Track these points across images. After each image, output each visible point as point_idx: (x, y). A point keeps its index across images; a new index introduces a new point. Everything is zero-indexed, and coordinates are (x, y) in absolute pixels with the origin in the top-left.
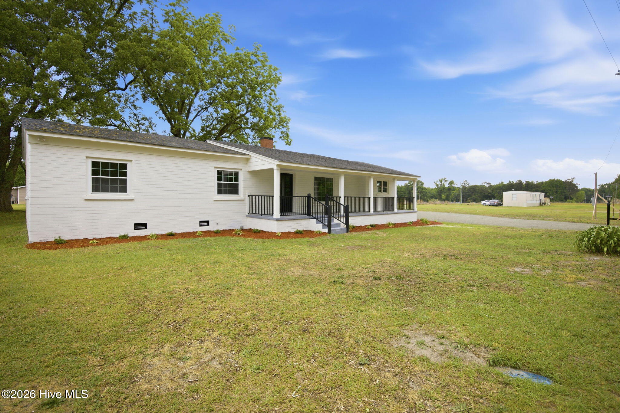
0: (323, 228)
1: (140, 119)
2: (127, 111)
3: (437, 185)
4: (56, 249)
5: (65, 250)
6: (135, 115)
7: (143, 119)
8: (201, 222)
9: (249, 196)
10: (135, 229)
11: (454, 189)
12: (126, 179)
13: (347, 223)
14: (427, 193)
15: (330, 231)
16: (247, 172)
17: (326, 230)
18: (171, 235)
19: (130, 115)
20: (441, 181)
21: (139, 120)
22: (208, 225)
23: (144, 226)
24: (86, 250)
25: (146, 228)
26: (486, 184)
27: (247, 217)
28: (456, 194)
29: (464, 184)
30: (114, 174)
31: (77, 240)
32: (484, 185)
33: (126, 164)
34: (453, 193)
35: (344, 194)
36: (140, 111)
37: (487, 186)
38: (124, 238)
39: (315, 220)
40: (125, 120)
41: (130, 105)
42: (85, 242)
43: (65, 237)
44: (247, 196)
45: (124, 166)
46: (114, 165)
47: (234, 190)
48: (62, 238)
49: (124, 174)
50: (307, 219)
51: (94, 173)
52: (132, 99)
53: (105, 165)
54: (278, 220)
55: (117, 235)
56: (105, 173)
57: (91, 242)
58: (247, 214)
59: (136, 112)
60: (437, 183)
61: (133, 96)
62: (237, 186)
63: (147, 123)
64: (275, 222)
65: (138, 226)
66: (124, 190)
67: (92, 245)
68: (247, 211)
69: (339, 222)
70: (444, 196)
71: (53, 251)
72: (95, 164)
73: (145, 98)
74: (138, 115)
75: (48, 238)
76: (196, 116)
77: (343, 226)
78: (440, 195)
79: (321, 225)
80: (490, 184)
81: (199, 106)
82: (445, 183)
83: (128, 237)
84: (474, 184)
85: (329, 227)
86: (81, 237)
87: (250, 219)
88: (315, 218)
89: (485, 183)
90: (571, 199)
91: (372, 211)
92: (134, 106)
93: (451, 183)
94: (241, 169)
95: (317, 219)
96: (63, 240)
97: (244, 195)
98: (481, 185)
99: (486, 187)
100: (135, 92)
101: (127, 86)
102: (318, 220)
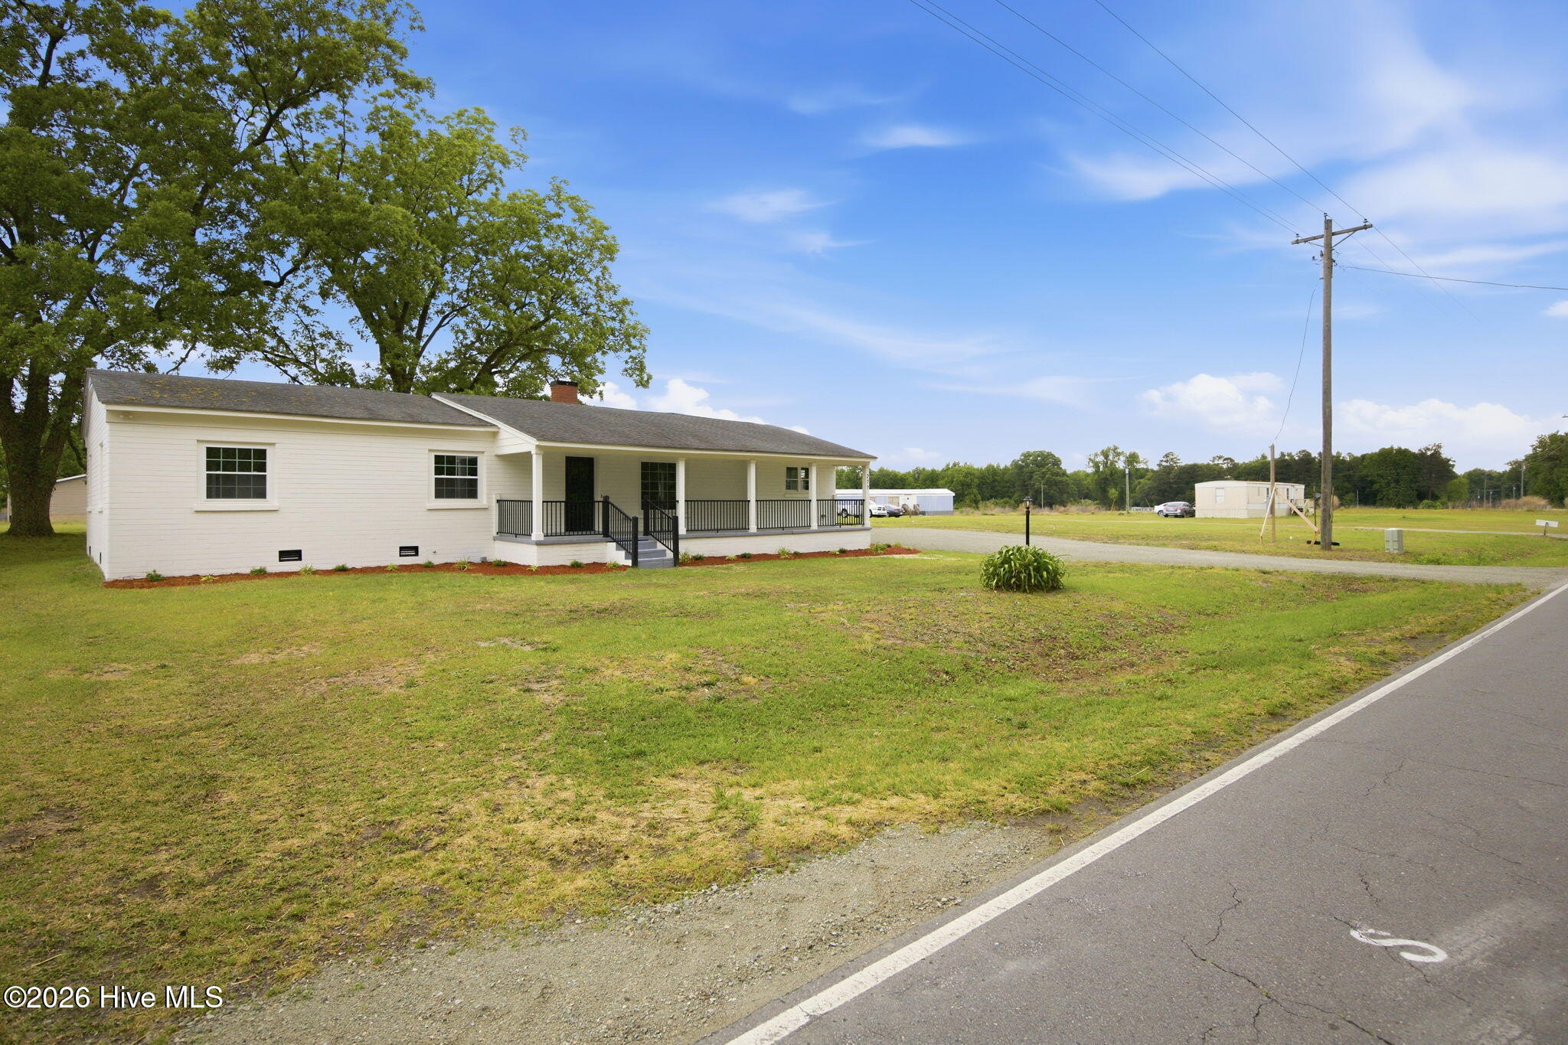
0: (626, 558)
1: (317, 337)
2: (289, 318)
3: (1096, 465)
4: (150, 587)
5: (165, 589)
6: (306, 327)
7: (322, 335)
8: (402, 549)
9: (498, 501)
10: (280, 561)
11: (1141, 474)
12: (264, 477)
13: (676, 551)
14: (1068, 484)
15: (635, 563)
16: (495, 459)
17: (629, 563)
18: (342, 570)
19: (295, 327)
20: (1106, 455)
21: (315, 339)
22: (417, 554)
23: (297, 555)
24: (195, 588)
25: (300, 559)
26: (1221, 461)
27: (495, 539)
28: (1146, 487)
29: (1167, 461)
30: (245, 467)
31: (183, 578)
32: (1216, 462)
33: (264, 451)
34: (1139, 483)
35: (686, 495)
36: (317, 318)
37: (1225, 466)
38: (261, 574)
39: (615, 544)
40: (286, 338)
41: (294, 306)
42: (195, 579)
43: (165, 572)
44: (494, 501)
45: (262, 454)
46: (245, 453)
47: (470, 490)
48: (158, 572)
49: (262, 467)
50: (602, 542)
51: (210, 466)
52: (299, 294)
53: (230, 453)
54: (539, 544)
55: (248, 571)
56: (229, 466)
57: (204, 579)
58: (495, 534)
59: (307, 320)
60: (1097, 460)
61: (301, 287)
62: (474, 483)
63: (332, 344)
64: (535, 548)
65: (285, 555)
66: (262, 494)
67: (205, 582)
68: (495, 529)
69: (664, 548)
70: (1113, 493)
71: (146, 591)
72: (212, 452)
73: (325, 294)
74: (314, 328)
75: (138, 575)
76: (440, 326)
77: (670, 555)
78: (1104, 491)
79: (623, 553)
80: (1232, 460)
81: (446, 305)
82: (1116, 459)
83: (265, 572)
84: (1191, 462)
85: (634, 556)
86: (188, 573)
87: (499, 545)
88: (614, 541)
89: (1220, 458)
90: (1435, 498)
91: (753, 528)
92: (304, 308)
93: (1132, 459)
94: (483, 452)
95: (617, 543)
96: (159, 576)
97: (489, 498)
98: (1209, 464)
99: (1222, 468)
100: (304, 279)
101: (283, 279)
102: (621, 545)
